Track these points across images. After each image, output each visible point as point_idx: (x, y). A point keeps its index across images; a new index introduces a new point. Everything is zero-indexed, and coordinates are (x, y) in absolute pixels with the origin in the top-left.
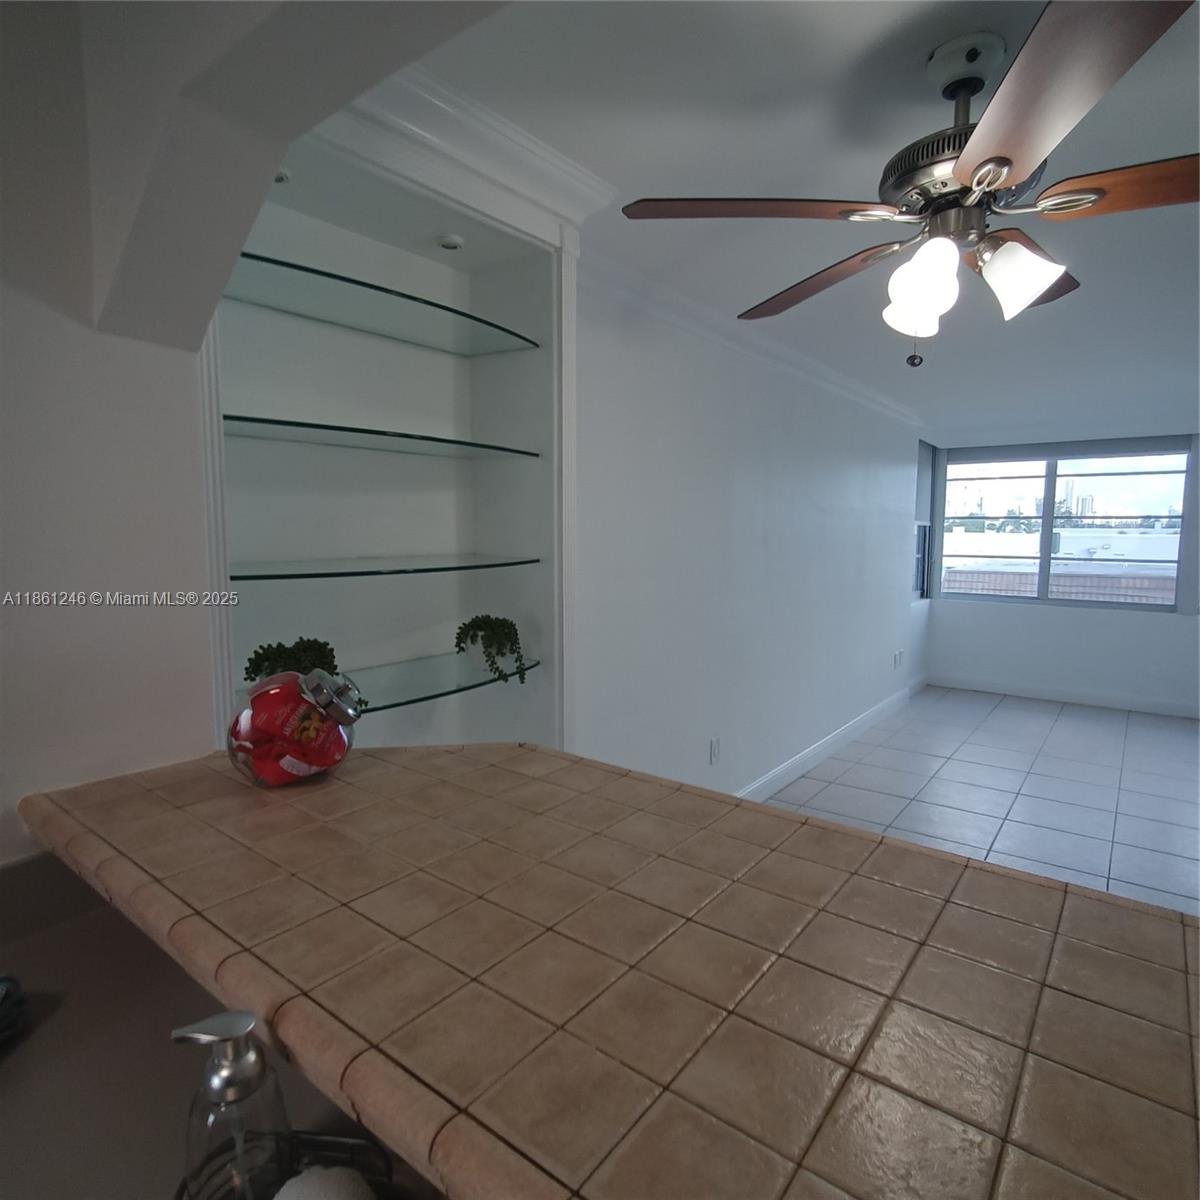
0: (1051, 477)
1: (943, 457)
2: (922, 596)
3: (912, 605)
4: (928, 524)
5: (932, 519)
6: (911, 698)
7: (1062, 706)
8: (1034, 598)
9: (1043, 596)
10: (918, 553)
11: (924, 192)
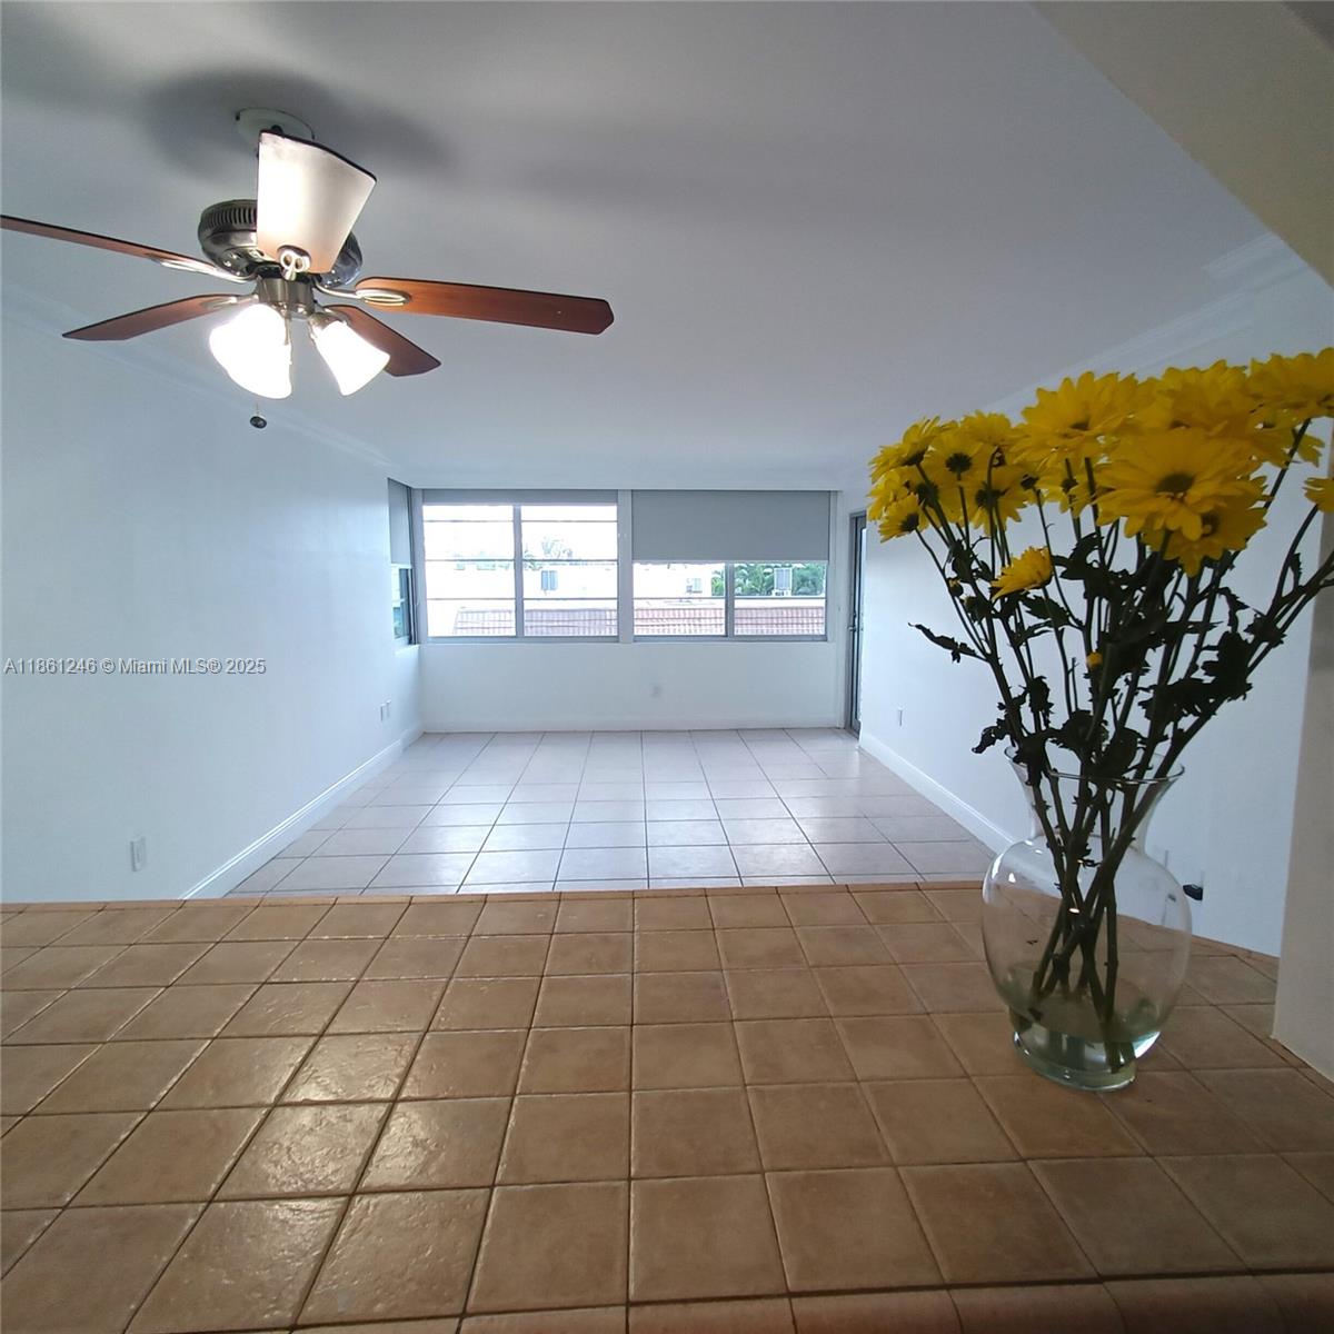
0: (518, 522)
1: (418, 498)
2: (410, 642)
3: (397, 653)
4: (409, 567)
5: (413, 562)
6: (405, 750)
7: (543, 736)
8: (512, 637)
9: (520, 635)
10: (402, 597)
11: (244, 255)
